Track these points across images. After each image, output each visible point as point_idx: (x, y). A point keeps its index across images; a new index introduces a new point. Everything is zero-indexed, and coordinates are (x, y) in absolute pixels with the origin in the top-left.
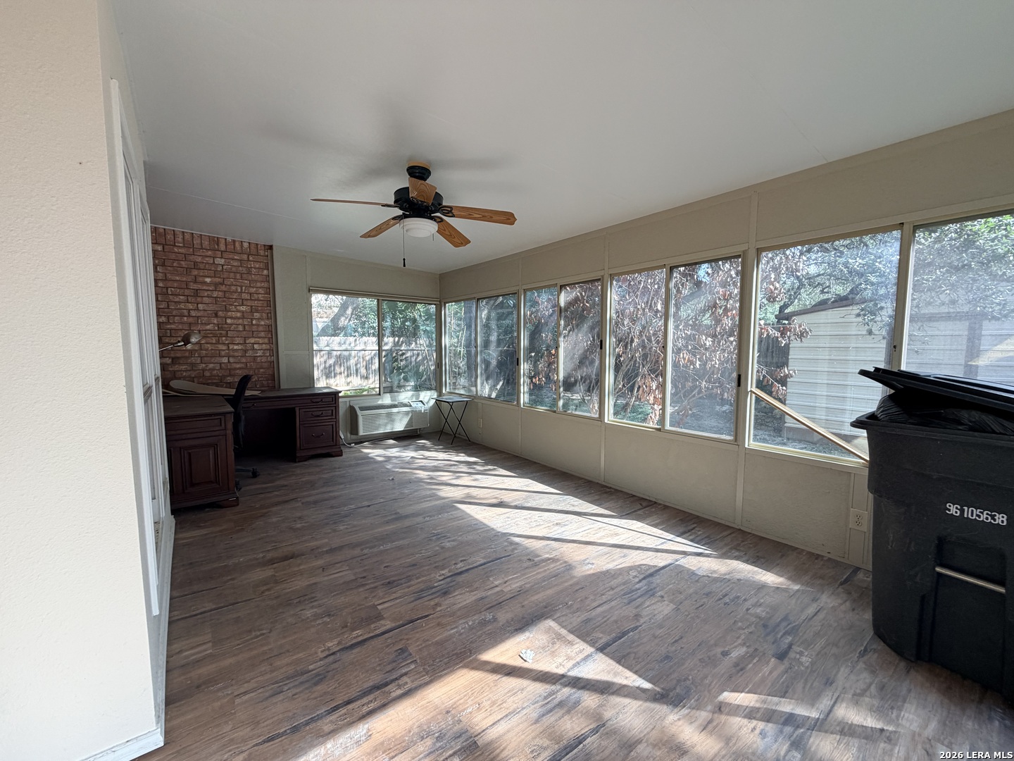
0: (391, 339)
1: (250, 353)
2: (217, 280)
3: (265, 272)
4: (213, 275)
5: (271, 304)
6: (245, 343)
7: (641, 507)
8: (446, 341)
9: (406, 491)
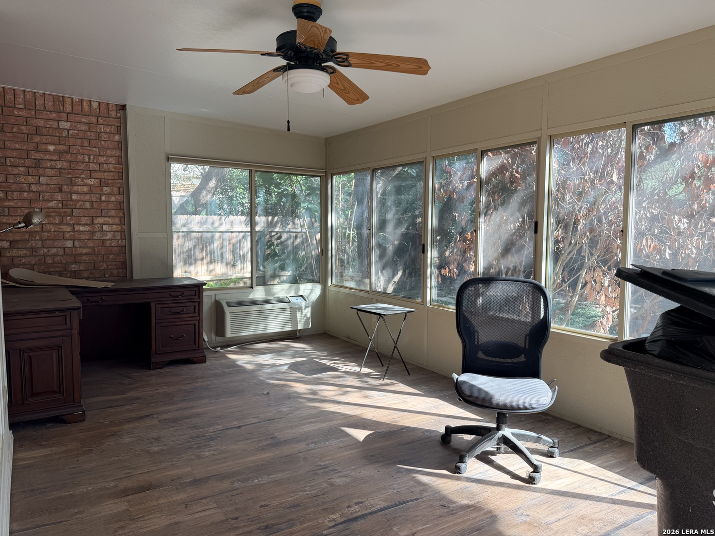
0: (263, 219)
1: (98, 236)
2: (62, 148)
3: (117, 138)
4: (58, 142)
5: (123, 175)
6: (93, 223)
7: (589, 442)
8: (334, 220)
9: (285, 410)
